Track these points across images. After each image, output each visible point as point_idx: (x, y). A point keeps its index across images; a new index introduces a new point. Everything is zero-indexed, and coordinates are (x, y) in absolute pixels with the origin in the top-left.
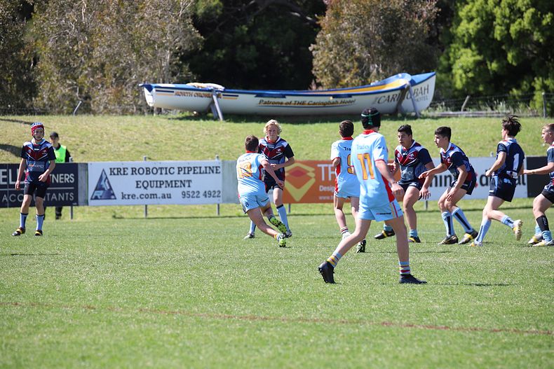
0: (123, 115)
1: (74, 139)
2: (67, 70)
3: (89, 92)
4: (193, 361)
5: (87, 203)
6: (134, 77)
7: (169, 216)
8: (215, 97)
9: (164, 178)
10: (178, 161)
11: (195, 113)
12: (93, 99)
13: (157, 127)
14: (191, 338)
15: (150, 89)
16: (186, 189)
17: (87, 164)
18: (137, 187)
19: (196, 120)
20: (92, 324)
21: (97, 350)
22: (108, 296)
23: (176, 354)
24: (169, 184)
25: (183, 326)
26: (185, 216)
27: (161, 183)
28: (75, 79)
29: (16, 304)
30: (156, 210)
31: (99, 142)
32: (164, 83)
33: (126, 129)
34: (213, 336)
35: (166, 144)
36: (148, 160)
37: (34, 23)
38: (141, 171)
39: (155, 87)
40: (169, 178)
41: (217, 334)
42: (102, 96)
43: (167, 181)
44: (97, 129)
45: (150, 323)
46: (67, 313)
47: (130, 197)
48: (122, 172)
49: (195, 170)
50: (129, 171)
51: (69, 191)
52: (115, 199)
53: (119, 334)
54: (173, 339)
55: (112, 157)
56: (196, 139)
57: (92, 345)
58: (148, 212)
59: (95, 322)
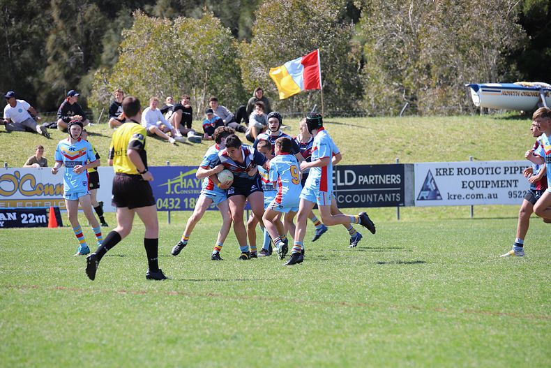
0: (449, 115)
1: (400, 140)
2: (394, 73)
3: (415, 93)
4: (518, 362)
5: (413, 203)
6: (460, 77)
7: (495, 216)
8: (542, 96)
9: (490, 178)
10: (505, 161)
11: (522, 112)
12: (419, 100)
13: (483, 127)
14: (517, 340)
15: (476, 89)
16: (513, 189)
17: (413, 165)
18: (463, 187)
19: (522, 119)
20: (418, 324)
21: (422, 350)
22: (433, 296)
23: (502, 355)
24: (496, 184)
25: (508, 327)
26: (511, 216)
27: (488, 183)
28: (401, 81)
29: (344, 304)
30: (482, 210)
31: (426, 143)
32: (490, 83)
33: (452, 130)
34: (539, 337)
35: (493, 143)
36: (474, 160)
37: (362, 27)
38: (467, 171)
39: (482, 87)
40: (495, 178)
41: (544, 336)
42: (429, 97)
43: (493, 181)
44: (423, 130)
45: (475, 323)
46: (392, 313)
47: (456, 197)
48: (448, 172)
49: (521, 170)
50: (455, 172)
51: (396, 192)
52: (441, 199)
53: (444, 334)
54: (498, 340)
55: (438, 158)
56: (522, 138)
57: (417, 345)
58: (474, 213)
59: (420, 322)
